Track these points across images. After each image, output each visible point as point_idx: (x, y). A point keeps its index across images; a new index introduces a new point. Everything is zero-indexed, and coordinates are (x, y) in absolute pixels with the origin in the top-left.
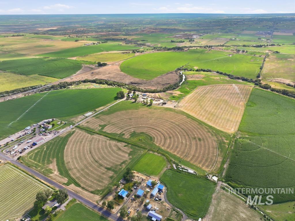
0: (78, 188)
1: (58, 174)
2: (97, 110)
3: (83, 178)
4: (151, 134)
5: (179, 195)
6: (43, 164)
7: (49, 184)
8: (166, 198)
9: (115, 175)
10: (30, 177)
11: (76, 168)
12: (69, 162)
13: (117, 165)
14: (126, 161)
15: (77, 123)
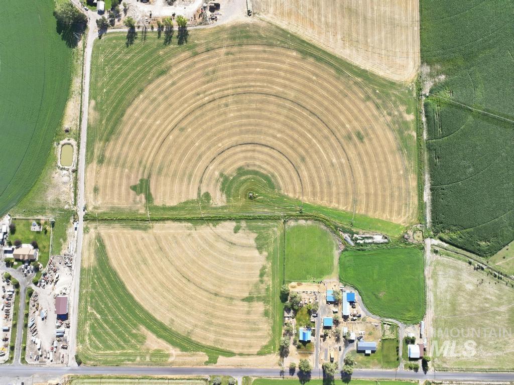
2: (67, 125)
3: (225, 339)
4: (260, 167)
5: (381, 295)
6: (133, 347)
8: (366, 310)
9: (268, 307)
10: (142, 381)
11: (196, 326)
12: (173, 320)
13: (256, 285)
14: (264, 268)
15: (75, 204)
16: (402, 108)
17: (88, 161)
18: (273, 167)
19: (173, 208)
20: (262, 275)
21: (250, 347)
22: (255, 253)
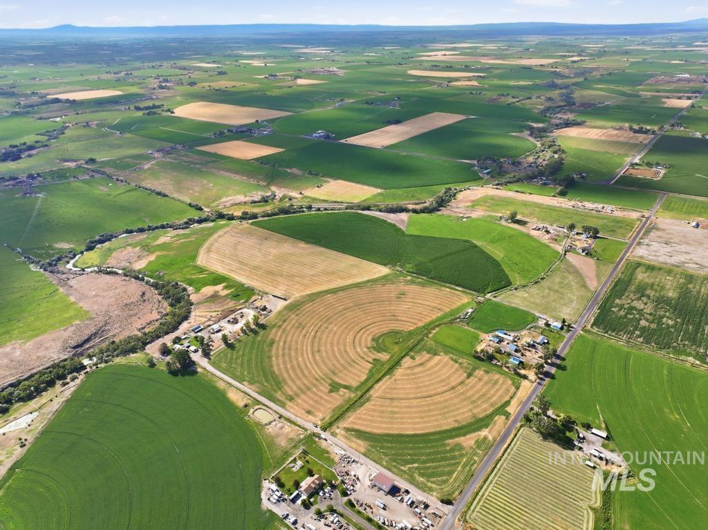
0: (512, 403)
1: (487, 430)
5: (508, 323)
6: (462, 456)
7: (512, 436)
8: (515, 332)
9: (483, 369)
10: (498, 466)
12: (456, 420)
13: (462, 367)
14: (451, 358)
15: (306, 430)
16: (401, 278)
17: (283, 405)
18: (387, 327)
19: (367, 380)
20: (456, 362)
21: (508, 390)
22: (437, 358)
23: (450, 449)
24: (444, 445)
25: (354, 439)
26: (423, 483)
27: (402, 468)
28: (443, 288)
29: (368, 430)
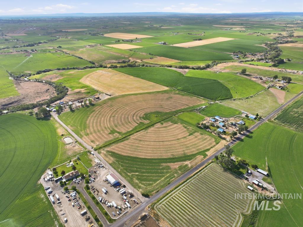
0: (211, 150)
1: (190, 161)
4: (150, 112)
9: (200, 133)
11: (184, 151)
12: (172, 155)
14: (184, 126)
15: (86, 149)
16: (173, 92)
17: (81, 137)
18: (155, 110)
20: (186, 127)
21: (211, 144)
22: (176, 125)
23: (162, 168)
24: (160, 166)
25: (109, 156)
26: (136, 183)
27: (129, 174)
28: (193, 97)
29: (119, 153)
